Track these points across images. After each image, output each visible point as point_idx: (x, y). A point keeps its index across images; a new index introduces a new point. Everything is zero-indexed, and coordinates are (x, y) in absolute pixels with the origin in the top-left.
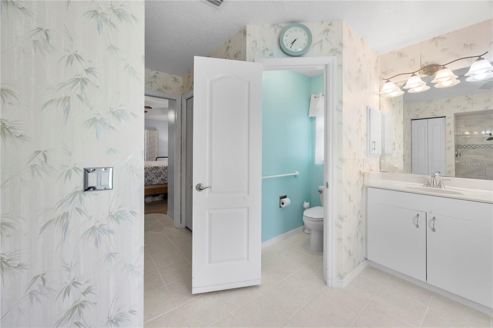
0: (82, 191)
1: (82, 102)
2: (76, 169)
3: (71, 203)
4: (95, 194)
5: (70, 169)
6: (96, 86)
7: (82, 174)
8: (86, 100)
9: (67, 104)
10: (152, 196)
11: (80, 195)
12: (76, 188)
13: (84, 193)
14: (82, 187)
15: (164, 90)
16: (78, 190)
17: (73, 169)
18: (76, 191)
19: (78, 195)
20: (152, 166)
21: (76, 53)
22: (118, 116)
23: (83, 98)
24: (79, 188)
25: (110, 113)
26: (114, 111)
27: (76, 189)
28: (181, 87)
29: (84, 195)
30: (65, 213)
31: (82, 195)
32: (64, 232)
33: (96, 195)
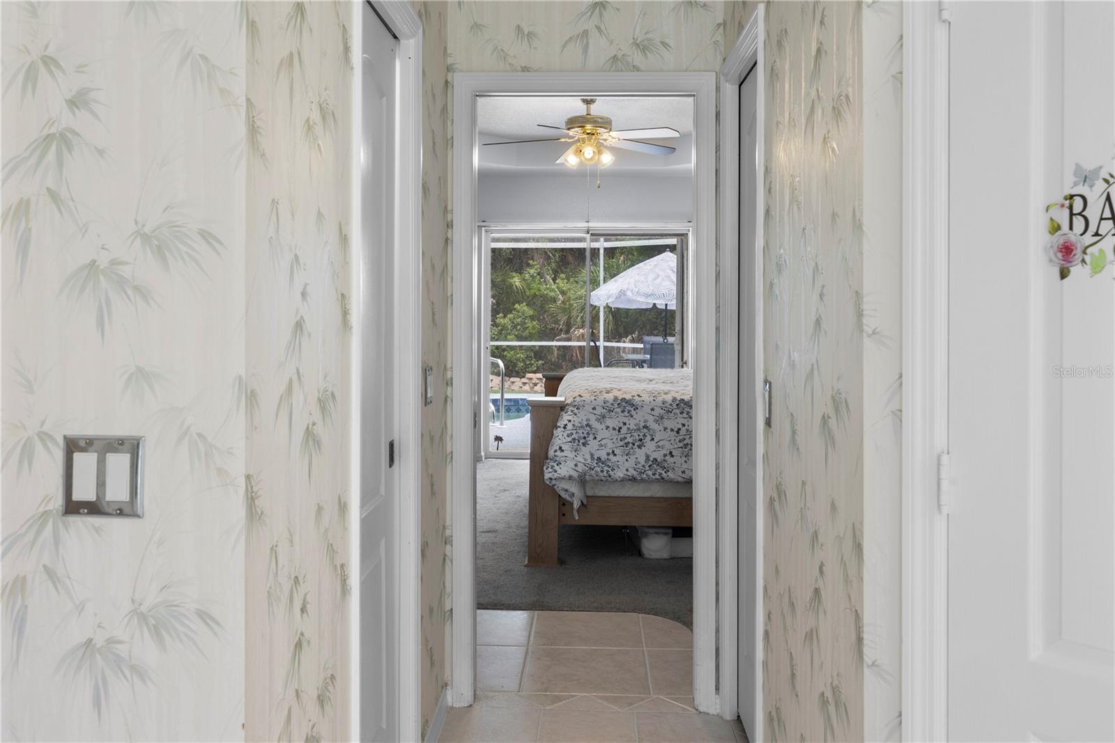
0: (61, 514)
1: (61, 212)
2: (44, 436)
3: (32, 548)
4: (93, 526)
5: (29, 438)
6: (96, 148)
7: (59, 455)
8: (71, 203)
9: (23, 224)
10: (670, 531)
11: (53, 523)
12: (43, 501)
13: (64, 518)
14: (58, 502)
15: (637, 58)
16: (50, 507)
17: (36, 438)
18: (46, 512)
19: (50, 524)
20: (669, 398)
21: (45, 51)
22: (159, 247)
23: (62, 198)
24: (54, 499)
25: (136, 237)
26: (147, 232)
27: (43, 504)
28: (719, 25)
29: (66, 527)
30: (17, 577)
31: (60, 524)
32: (15, 640)
33: (97, 530)
